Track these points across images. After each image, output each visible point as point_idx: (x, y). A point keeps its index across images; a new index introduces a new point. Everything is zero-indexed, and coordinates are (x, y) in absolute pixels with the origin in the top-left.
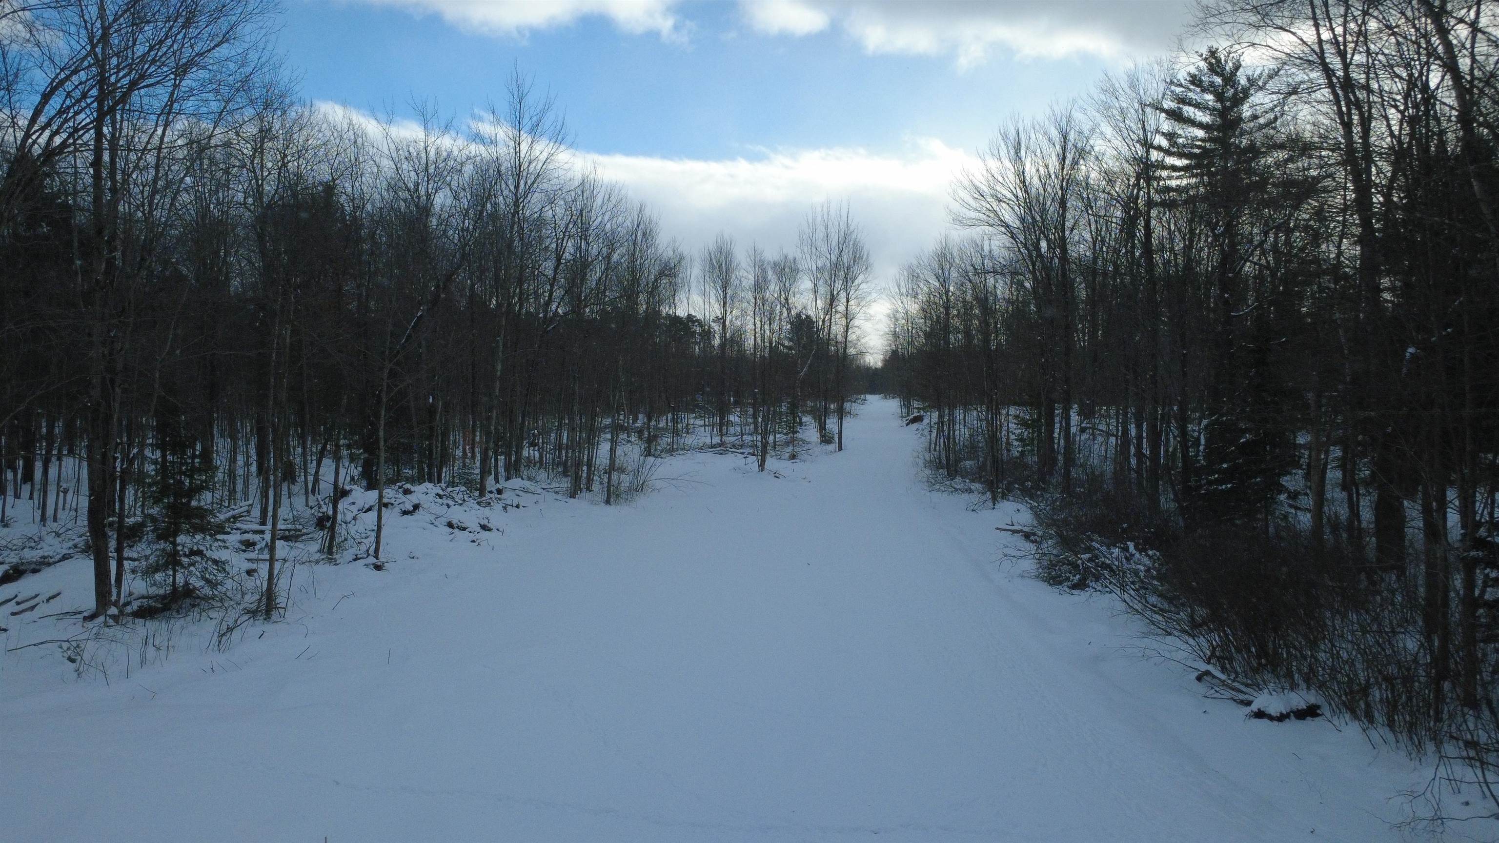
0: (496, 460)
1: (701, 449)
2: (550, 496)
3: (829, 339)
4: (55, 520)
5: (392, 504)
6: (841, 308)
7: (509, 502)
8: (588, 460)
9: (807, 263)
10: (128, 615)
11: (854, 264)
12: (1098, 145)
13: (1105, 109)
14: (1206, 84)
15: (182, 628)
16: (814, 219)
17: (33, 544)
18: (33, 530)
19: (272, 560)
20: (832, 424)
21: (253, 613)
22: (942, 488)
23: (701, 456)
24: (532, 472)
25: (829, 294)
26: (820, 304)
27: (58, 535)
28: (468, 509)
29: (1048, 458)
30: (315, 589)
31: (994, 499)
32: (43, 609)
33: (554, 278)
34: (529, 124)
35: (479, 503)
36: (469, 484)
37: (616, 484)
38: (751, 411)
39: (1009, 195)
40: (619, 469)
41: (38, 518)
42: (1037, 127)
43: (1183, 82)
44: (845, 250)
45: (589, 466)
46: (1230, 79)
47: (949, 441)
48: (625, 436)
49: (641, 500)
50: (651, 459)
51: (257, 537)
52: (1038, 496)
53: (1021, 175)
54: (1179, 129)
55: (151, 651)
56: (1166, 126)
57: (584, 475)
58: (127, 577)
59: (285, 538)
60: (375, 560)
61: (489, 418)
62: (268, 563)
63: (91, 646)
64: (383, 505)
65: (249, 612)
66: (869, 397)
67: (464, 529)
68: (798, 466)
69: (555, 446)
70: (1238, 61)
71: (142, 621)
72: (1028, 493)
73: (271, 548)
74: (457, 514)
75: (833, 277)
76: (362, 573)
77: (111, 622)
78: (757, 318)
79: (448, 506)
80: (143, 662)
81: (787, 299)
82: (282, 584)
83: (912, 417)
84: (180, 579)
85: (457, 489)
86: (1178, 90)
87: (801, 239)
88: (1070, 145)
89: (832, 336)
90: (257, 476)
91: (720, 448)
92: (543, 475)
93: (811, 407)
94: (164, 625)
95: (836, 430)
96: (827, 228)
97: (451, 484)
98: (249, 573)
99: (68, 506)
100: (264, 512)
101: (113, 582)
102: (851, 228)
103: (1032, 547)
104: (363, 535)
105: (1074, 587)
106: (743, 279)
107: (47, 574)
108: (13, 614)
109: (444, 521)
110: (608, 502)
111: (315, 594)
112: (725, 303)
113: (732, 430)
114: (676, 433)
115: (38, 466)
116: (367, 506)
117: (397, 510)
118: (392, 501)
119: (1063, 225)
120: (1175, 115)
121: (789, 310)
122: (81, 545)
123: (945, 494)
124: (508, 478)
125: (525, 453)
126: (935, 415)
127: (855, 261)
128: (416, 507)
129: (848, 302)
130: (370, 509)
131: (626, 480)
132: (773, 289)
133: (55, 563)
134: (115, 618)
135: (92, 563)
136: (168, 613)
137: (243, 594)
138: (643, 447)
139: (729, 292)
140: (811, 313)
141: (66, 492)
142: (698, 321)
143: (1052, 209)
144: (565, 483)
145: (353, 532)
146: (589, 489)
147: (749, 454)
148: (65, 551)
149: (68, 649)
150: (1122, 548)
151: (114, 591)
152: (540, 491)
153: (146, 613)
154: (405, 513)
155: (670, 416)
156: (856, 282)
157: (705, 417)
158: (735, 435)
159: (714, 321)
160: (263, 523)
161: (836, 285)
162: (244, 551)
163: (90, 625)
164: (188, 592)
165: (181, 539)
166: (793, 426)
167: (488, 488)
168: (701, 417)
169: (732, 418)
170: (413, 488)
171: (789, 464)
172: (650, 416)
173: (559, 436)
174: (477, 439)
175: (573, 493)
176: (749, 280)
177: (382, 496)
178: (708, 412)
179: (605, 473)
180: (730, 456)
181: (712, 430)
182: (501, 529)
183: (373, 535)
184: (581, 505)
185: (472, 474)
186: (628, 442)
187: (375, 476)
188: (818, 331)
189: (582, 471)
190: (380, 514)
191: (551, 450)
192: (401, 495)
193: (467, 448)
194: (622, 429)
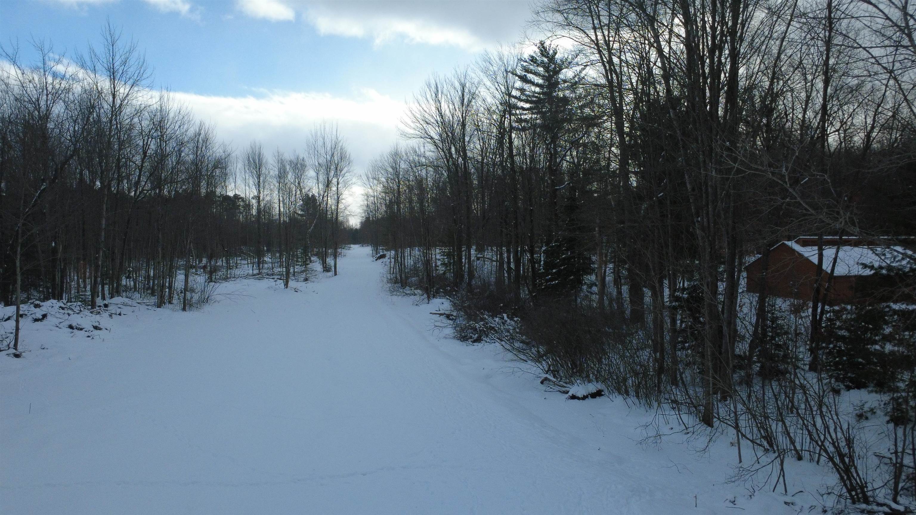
0: (103, 288)
1: (247, 277)
2: (143, 307)
3: (327, 210)
5: (26, 315)
6: (334, 189)
7: (113, 312)
8: (169, 284)
9: (311, 161)
11: (341, 161)
12: (483, 92)
13: (485, 71)
14: (539, 62)
16: (316, 133)
20: (330, 261)
22: (398, 294)
23: (246, 281)
24: (129, 294)
25: (326, 180)
26: (321, 186)
28: (84, 317)
29: (459, 275)
31: (429, 298)
33: (142, 166)
35: (91, 313)
36: (84, 301)
37: (189, 298)
38: (278, 255)
39: (433, 120)
40: (190, 290)
42: (447, 81)
43: (528, 60)
44: (336, 153)
45: (170, 287)
46: (552, 59)
47: (401, 265)
48: (194, 270)
49: (207, 308)
50: (212, 284)
52: (454, 295)
53: (439, 110)
54: (527, 86)
56: (519, 84)
57: (167, 294)
60: (14, 351)
61: (97, 258)
64: (19, 316)
66: (352, 246)
67: (81, 329)
68: (309, 285)
69: (145, 278)
70: (556, 49)
72: (447, 294)
74: (75, 320)
75: (328, 170)
78: (281, 195)
79: (69, 315)
81: (299, 183)
83: (379, 255)
85: (75, 304)
86: (525, 64)
87: (308, 146)
88: (466, 90)
89: (329, 206)
91: (259, 276)
92: (137, 295)
93: (316, 251)
95: (332, 263)
96: (324, 139)
97: (69, 301)
102: (339, 139)
103: (451, 322)
105: (475, 341)
106: (270, 170)
109: (68, 323)
110: (184, 309)
112: (259, 186)
113: (266, 266)
114: (229, 268)
116: (6, 317)
117: (30, 319)
118: (26, 312)
119: (464, 139)
120: (524, 79)
121: (301, 191)
123: (400, 297)
124: (112, 297)
125: (124, 282)
126: (393, 252)
127: (341, 159)
128: (44, 316)
129: (338, 184)
130: (9, 319)
131: (196, 297)
132: (290, 176)
138: (207, 276)
139: (262, 179)
140: (316, 193)
142: (241, 198)
143: (458, 129)
144: (154, 300)
146: (170, 302)
147: (278, 278)
150: (500, 318)
152: (135, 304)
154: (36, 320)
155: (224, 259)
156: (343, 172)
157: (247, 259)
158: (268, 268)
159: (253, 198)
161: (330, 174)
166: (305, 261)
167: (98, 304)
168: (245, 259)
169: (265, 259)
170: (42, 304)
171: (303, 284)
172: (210, 258)
173: (148, 271)
174: (88, 274)
175: (159, 305)
176: (274, 172)
177: (18, 309)
178: (250, 256)
179: (181, 292)
180: (266, 280)
181: (253, 267)
182: (109, 329)
183: (12, 336)
184: (165, 312)
185: (85, 295)
186: (197, 274)
187: (12, 298)
188: (320, 205)
189: (165, 292)
190: (17, 321)
191: (142, 280)
192: (32, 308)
193: (81, 280)
194: (192, 267)
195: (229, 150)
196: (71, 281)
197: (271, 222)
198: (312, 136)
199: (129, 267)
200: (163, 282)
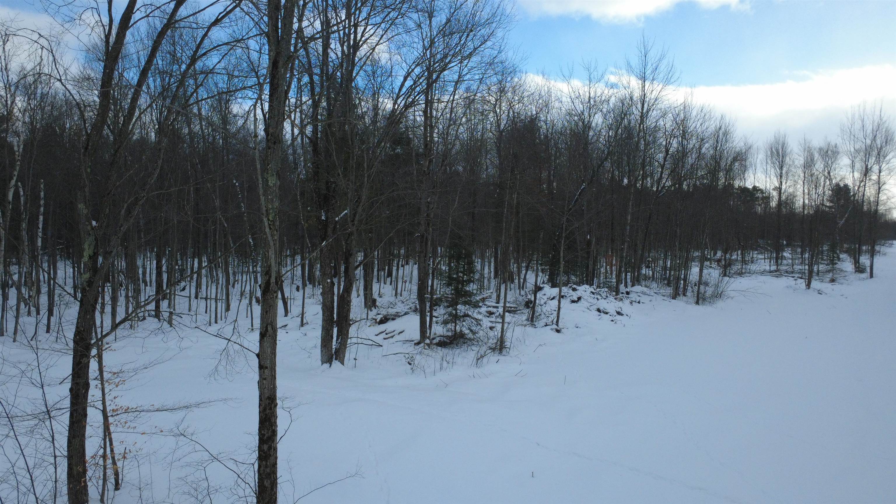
0: (626, 275)
1: (763, 273)
2: (659, 298)
3: (863, 202)
4: (401, 295)
5: (566, 296)
6: (874, 177)
7: (634, 300)
8: (684, 277)
9: (845, 147)
10: (434, 344)
11: (886, 145)
15: (459, 354)
16: (853, 116)
17: (392, 306)
18: (392, 299)
19: (503, 323)
20: (865, 260)
21: (493, 349)
23: (762, 278)
24: (648, 283)
25: (864, 167)
26: (857, 175)
27: (403, 302)
28: (609, 302)
30: (525, 340)
32: (397, 338)
33: (664, 164)
34: (651, 69)
35: (615, 299)
36: (610, 288)
37: (703, 292)
38: (799, 250)
40: (704, 283)
41: (394, 294)
44: (879, 136)
45: (685, 280)
48: (708, 263)
49: (720, 304)
50: (727, 278)
51: (495, 310)
55: (445, 363)
57: (682, 286)
58: (434, 326)
59: (509, 312)
60: (556, 327)
61: (622, 249)
62: (501, 324)
63: (418, 358)
64: (562, 297)
65: (491, 349)
67: (607, 313)
68: (836, 287)
69: (662, 268)
71: (439, 348)
73: (503, 317)
74: (603, 304)
75: (867, 155)
76: (548, 333)
77: (427, 347)
78: (806, 186)
79: (598, 299)
80: (441, 369)
81: (829, 173)
82: (508, 335)
84: (458, 328)
85: (603, 289)
87: (842, 130)
89: (866, 197)
90: (494, 279)
91: (777, 273)
92: (654, 285)
93: (847, 248)
94: (451, 352)
95: (868, 263)
96: (863, 121)
97: (598, 287)
98: (491, 328)
99: (406, 289)
100: (498, 296)
101: (428, 326)
102: (884, 119)
104: (550, 313)
106: (795, 160)
107: (398, 321)
108: (385, 339)
109: (595, 307)
110: (697, 303)
111: (525, 342)
112: (781, 177)
113: (785, 262)
114: (744, 262)
115: (395, 268)
116: (552, 297)
117: (569, 300)
118: (566, 294)
121: (831, 180)
122: (413, 308)
124: (633, 285)
125: (643, 272)
127: (886, 142)
128: (579, 299)
129: (880, 172)
130: (553, 298)
131: (710, 291)
132: (819, 166)
133: (402, 316)
134: (428, 345)
135: (419, 317)
136: (452, 346)
137: (488, 339)
138: (721, 270)
139: (785, 170)
140: (849, 182)
141: (406, 282)
142: (760, 190)
144: (669, 290)
145: (544, 311)
146: (684, 295)
147: (798, 277)
148: (406, 310)
149: (408, 358)
151: (428, 331)
152: (653, 294)
153: (442, 344)
154: (573, 302)
155: (739, 252)
156: (888, 158)
157: (765, 253)
158: (787, 265)
159: (774, 189)
160: (498, 302)
161: (870, 160)
162: (488, 317)
163: (417, 347)
164: (462, 335)
165: (459, 307)
166: (833, 260)
167: (621, 291)
168: (762, 253)
169: (785, 254)
170: (578, 288)
171: (829, 285)
172: (725, 252)
173: (665, 263)
174: (614, 262)
175: (674, 296)
176: (800, 161)
177: (560, 291)
178: (767, 250)
179: (695, 285)
180: (784, 278)
181: (770, 262)
182: (629, 315)
183: (555, 313)
184: (679, 303)
185: (611, 282)
186: (711, 267)
187: (556, 280)
188: (854, 195)
189: (680, 283)
190: (559, 302)
191: (660, 270)
192: (571, 291)
193: (608, 267)
194: (707, 259)
195: (750, 142)
196: (601, 267)
197: (792, 215)
198: (848, 119)
199: (649, 257)
200: (679, 275)
